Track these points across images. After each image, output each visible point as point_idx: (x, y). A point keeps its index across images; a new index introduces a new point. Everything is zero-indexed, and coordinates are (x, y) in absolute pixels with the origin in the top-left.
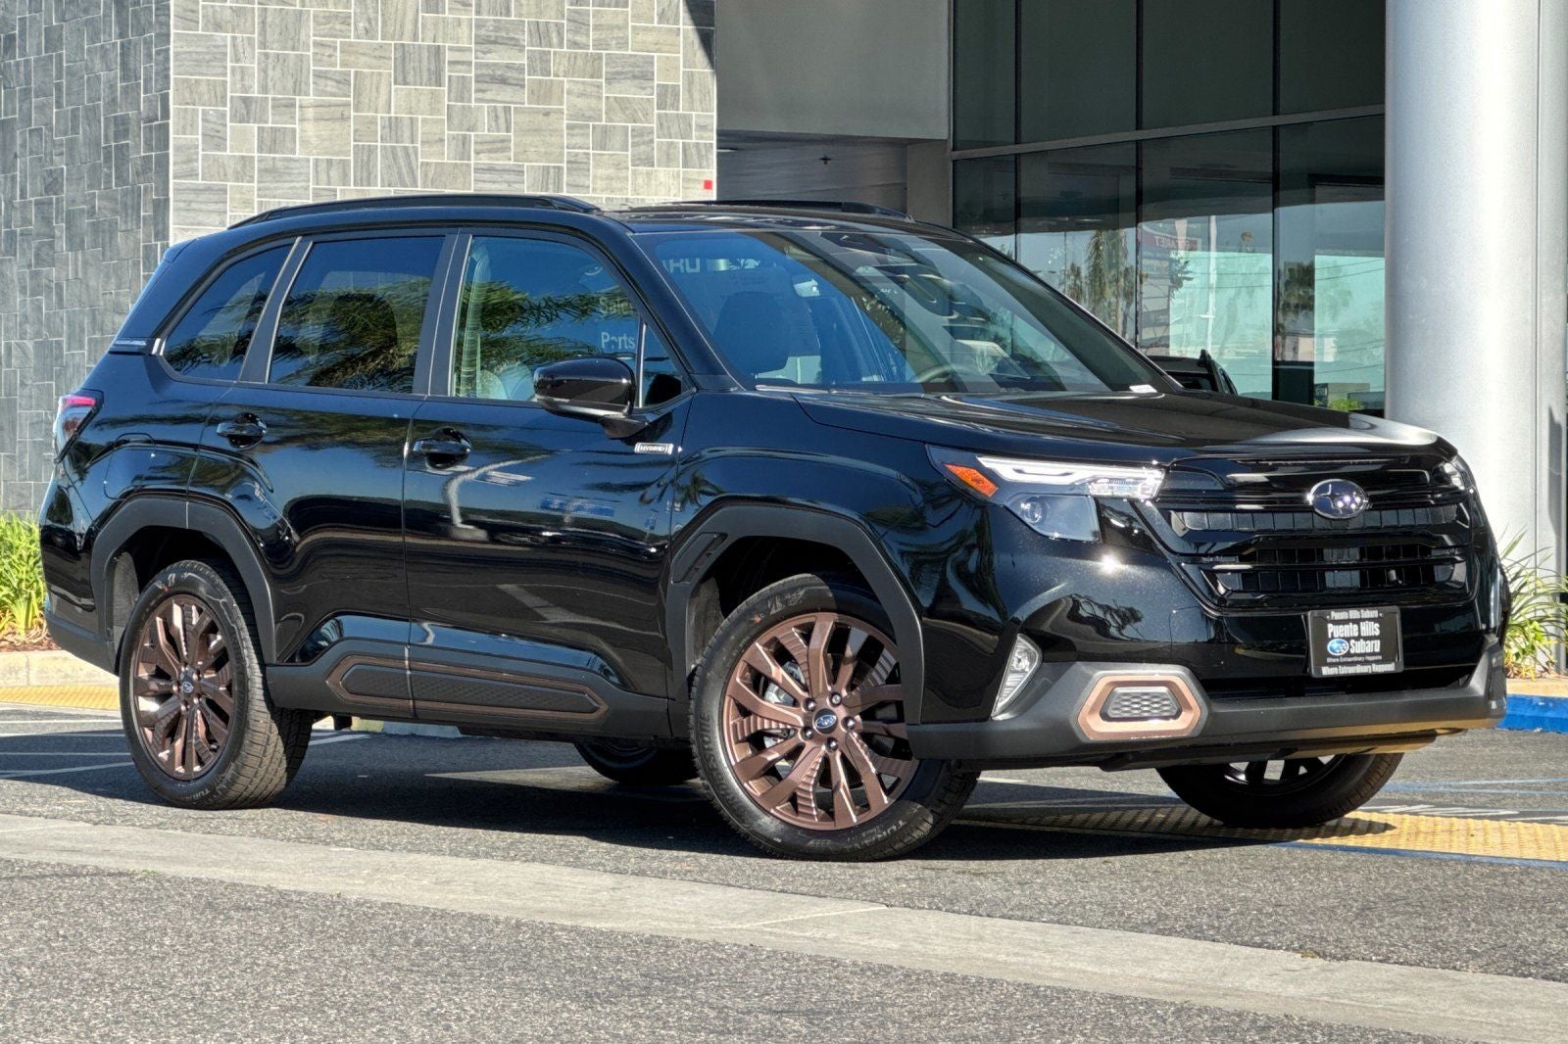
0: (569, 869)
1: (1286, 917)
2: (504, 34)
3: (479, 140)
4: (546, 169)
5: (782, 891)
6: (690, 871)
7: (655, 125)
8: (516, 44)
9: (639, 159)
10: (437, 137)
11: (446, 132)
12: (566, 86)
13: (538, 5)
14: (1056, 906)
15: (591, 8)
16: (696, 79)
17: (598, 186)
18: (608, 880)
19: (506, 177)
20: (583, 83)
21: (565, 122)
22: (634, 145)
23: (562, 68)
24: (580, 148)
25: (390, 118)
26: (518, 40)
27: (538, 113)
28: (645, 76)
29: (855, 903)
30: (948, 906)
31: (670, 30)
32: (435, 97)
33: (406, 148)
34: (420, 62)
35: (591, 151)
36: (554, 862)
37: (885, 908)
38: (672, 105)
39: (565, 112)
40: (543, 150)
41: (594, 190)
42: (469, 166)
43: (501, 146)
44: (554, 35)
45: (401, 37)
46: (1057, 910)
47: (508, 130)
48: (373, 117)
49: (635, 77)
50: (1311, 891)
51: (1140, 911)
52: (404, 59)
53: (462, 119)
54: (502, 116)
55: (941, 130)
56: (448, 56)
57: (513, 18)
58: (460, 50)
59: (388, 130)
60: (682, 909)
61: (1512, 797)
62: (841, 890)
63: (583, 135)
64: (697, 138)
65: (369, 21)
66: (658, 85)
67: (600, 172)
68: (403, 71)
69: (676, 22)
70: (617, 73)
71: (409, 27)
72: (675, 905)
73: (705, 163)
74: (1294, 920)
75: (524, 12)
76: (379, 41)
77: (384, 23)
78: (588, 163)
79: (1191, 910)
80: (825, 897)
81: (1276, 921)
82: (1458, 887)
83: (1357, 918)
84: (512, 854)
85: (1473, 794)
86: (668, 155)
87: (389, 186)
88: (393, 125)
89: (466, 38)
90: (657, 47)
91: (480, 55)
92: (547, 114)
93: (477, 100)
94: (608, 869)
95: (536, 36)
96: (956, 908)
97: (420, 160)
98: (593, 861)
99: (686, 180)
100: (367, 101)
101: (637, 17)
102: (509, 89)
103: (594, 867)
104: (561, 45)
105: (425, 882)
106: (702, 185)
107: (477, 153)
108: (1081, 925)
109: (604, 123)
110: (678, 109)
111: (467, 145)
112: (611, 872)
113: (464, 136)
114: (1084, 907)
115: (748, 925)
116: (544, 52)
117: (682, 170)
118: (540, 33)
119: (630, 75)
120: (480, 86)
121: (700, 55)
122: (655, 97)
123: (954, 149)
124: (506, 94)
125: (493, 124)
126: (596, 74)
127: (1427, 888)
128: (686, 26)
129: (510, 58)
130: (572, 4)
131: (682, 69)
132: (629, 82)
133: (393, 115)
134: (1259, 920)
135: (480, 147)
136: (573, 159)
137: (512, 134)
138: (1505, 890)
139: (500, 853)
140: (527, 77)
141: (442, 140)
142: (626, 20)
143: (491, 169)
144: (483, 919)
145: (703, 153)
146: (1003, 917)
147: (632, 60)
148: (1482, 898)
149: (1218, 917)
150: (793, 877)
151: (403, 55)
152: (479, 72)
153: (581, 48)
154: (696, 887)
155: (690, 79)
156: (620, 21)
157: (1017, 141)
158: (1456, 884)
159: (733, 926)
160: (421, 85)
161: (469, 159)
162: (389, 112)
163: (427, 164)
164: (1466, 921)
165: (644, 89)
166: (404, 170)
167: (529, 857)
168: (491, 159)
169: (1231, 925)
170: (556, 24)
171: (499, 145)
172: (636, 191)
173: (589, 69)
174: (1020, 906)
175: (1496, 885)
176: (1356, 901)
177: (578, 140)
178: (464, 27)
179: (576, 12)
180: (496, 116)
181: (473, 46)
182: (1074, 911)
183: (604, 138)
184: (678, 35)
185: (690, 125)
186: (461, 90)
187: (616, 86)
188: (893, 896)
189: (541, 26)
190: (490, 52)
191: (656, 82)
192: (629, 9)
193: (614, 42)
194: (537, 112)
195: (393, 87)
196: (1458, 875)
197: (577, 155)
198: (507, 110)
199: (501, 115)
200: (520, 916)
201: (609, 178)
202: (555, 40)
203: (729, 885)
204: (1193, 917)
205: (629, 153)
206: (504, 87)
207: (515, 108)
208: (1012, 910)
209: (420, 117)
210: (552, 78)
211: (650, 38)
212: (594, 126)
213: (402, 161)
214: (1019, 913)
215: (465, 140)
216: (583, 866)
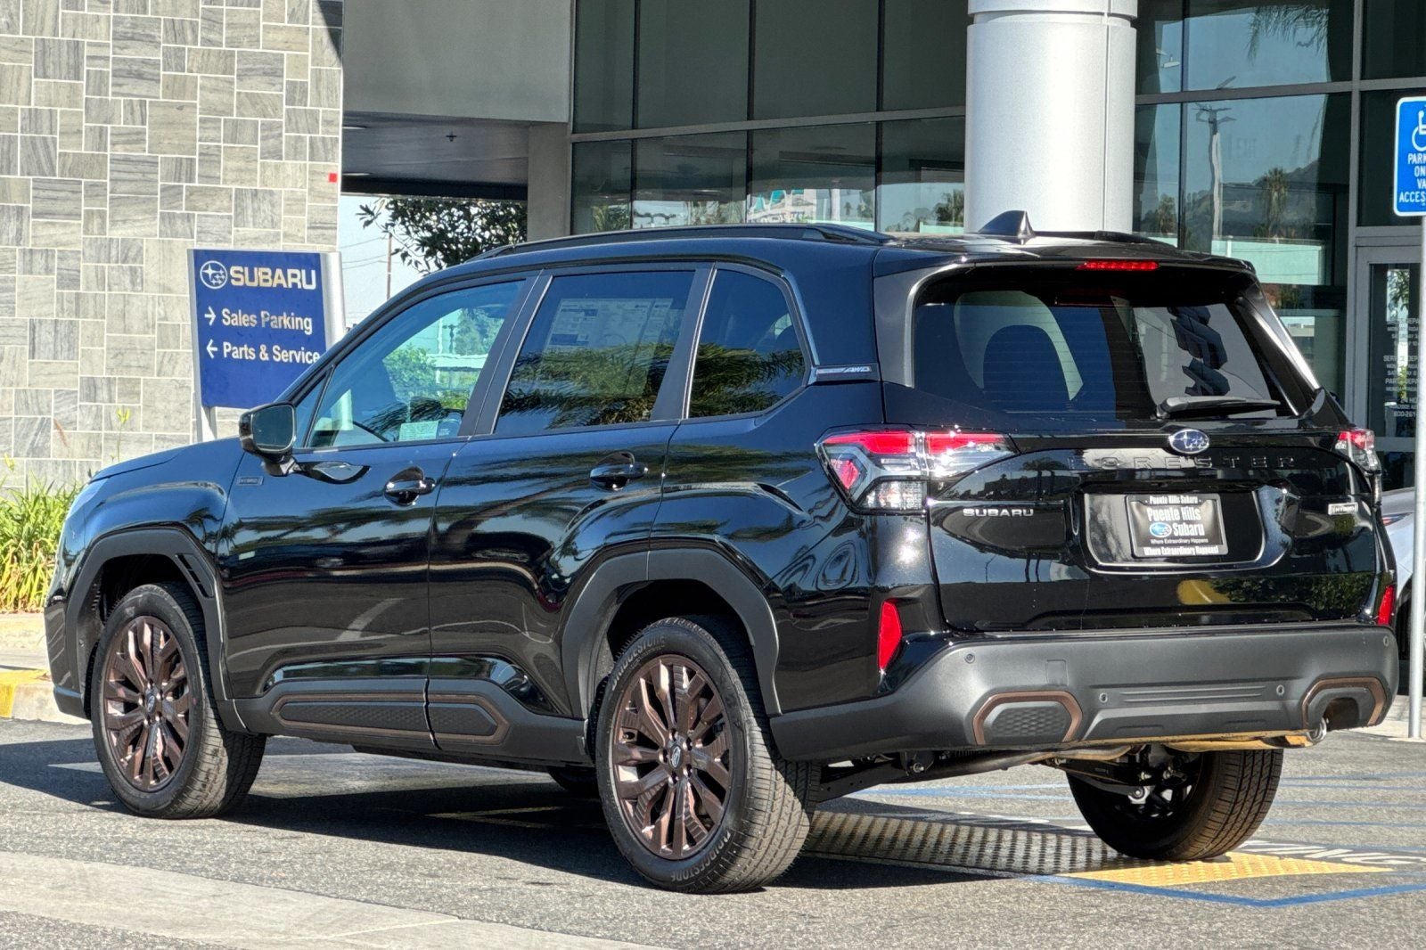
0: (175, 875)
1: (815, 935)
2: (140, 31)
3: (115, 132)
4: (179, 161)
5: (366, 901)
6: (284, 879)
7: (283, 120)
8: (152, 41)
9: (269, 152)
10: (75, 129)
11: (84, 124)
12: (199, 81)
13: (173, 4)
14: (611, 920)
15: (224, 7)
16: (324, 76)
17: (227, 178)
18: (209, 886)
19: (140, 167)
20: (216, 79)
21: (198, 116)
22: (264, 138)
23: (195, 64)
24: (212, 141)
25: (30, 110)
26: (154, 37)
27: (172, 107)
28: (276, 73)
29: (429, 915)
30: (514, 920)
31: (299, 30)
32: (74, 90)
33: (45, 139)
34: (60, 57)
35: (222, 144)
36: (161, 867)
37: (457, 920)
38: (300, 101)
39: (198, 106)
40: (177, 142)
41: (225, 181)
42: (106, 156)
43: (136, 138)
44: (189, 33)
45: (41, 32)
46: (611, 926)
47: (143, 123)
48: (13, 109)
49: (265, 74)
50: (843, 907)
51: (685, 928)
52: (44, 53)
53: (99, 111)
54: (137, 110)
55: (562, 114)
56: (87, 51)
57: (149, 16)
58: (99, 45)
59: (28, 121)
60: (274, 918)
61: (1046, 803)
62: (420, 900)
63: (215, 128)
64: (323, 133)
65: (11, 16)
66: (288, 82)
67: (232, 164)
68: (44, 64)
69: (306, 21)
70: (247, 70)
71: (49, 23)
72: (269, 914)
73: (330, 157)
74: (821, 938)
75: (160, 10)
76: (21, 36)
77: (25, 17)
78: (219, 156)
79: (732, 927)
80: (405, 908)
81: (806, 939)
82: (974, 905)
83: (878, 937)
84: (124, 855)
85: (1012, 799)
86: (296, 148)
87: (29, 174)
88: (33, 117)
89: (104, 34)
90: (287, 45)
91: (117, 50)
92: (181, 108)
93: (114, 94)
94: (210, 874)
95: (171, 34)
96: (521, 922)
97: (58, 151)
98: (197, 866)
99: (313, 173)
100: (7, 92)
101: (268, 17)
102: (145, 83)
103: (197, 872)
104: (195, 43)
105: (42, 887)
106: (327, 178)
107: (113, 144)
108: (631, 941)
109: (235, 117)
110: (306, 105)
111: (104, 138)
112: (212, 878)
113: (101, 128)
114: (636, 923)
115: (333, 935)
116: (179, 48)
117: (308, 163)
118: (176, 31)
119: (261, 72)
120: (116, 80)
121: (330, 53)
122: (284, 93)
123: (574, 132)
124: (142, 88)
125: (129, 117)
126: (228, 70)
127: (947, 905)
128: (317, 25)
129: (146, 54)
130: (206, 3)
131: (310, 67)
132: (259, 79)
133: (32, 106)
134: (791, 938)
135: (116, 139)
136: (204, 152)
137: (147, 127)
138: (1016, 907)
139: (113, 855)
140: (162, 73)
141: (79, 132)
142: (258, 19)
143: (127, 160)
144: (91, 930)
145: (329, 147)
146: (562, 932)
147: (263, 58)
148: (993, 915)
149: (755, 935)
150: (377, 885)
151: (44, 49)
152: (117, 67)
153: (214, 45)
154: (289, 896)
155: (318, 76)
156: (251, 20)
157: (634, 127)
158: (973, 901)
159: (320, 936)
160: (60, 78)
161: (106, 150)
162: (29, 103)
163: (65, 154)
164: (974, 940)
165: (274, 85)
166: (43, 160)
167: (139, 861)
168: (126, 150)
169: (765, 944)
170: (191, 22)
171: (135, 137)
172: (264, 183)
173: (221, 66)
174: (579, 921)
175: (1009, 902)
176: (881, 918)
177: (212, 134)
178: (103, 25)
179: (210, 10)
180: (132, 109)
181: (111, 42)
182: (626, 926)
183: (235, 131)
184: (307, 34)
185: (317, 121)
186: (98, 83)
187: (248, 81)
188: (465, 908)
189: (177, 25)
190: (126, 47)
191: (285, 79)
192: (261, 9)
193: (246, 40)
194: (170, 106)
195: (34, 80)
196: (977, 891)
197: (209, 147)
198: (143, 104)
199: (137, 108)
200: (126, 927)
201: (240, 170)
202: (190, 38)
203: (318, 894)
204: (733, 935)
205: (259, 146)
206: (140, 81)
207: (151, 102)
208: (571, 924)
209: (59, 109)
210: (186, 73)
211: (281, 37)
212: (225, 121)
213: (41, 151)
214: (577, 928)
215: (102, 131)
216: (188, 872)
